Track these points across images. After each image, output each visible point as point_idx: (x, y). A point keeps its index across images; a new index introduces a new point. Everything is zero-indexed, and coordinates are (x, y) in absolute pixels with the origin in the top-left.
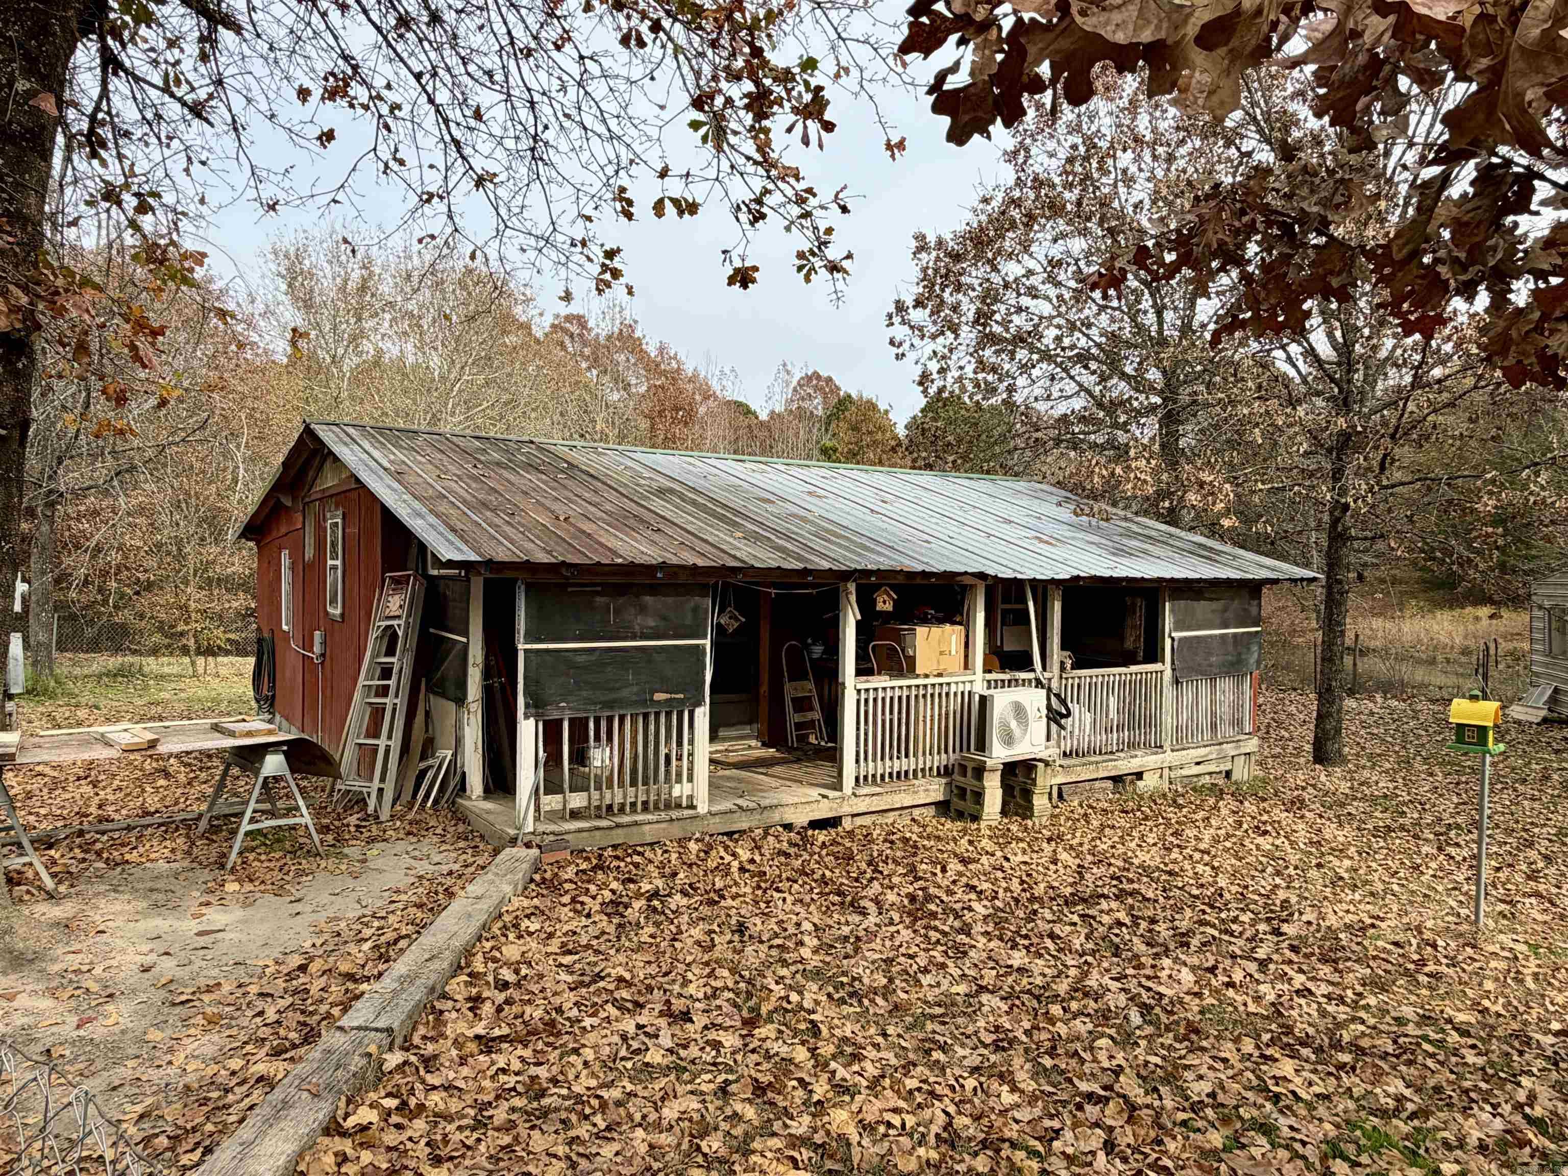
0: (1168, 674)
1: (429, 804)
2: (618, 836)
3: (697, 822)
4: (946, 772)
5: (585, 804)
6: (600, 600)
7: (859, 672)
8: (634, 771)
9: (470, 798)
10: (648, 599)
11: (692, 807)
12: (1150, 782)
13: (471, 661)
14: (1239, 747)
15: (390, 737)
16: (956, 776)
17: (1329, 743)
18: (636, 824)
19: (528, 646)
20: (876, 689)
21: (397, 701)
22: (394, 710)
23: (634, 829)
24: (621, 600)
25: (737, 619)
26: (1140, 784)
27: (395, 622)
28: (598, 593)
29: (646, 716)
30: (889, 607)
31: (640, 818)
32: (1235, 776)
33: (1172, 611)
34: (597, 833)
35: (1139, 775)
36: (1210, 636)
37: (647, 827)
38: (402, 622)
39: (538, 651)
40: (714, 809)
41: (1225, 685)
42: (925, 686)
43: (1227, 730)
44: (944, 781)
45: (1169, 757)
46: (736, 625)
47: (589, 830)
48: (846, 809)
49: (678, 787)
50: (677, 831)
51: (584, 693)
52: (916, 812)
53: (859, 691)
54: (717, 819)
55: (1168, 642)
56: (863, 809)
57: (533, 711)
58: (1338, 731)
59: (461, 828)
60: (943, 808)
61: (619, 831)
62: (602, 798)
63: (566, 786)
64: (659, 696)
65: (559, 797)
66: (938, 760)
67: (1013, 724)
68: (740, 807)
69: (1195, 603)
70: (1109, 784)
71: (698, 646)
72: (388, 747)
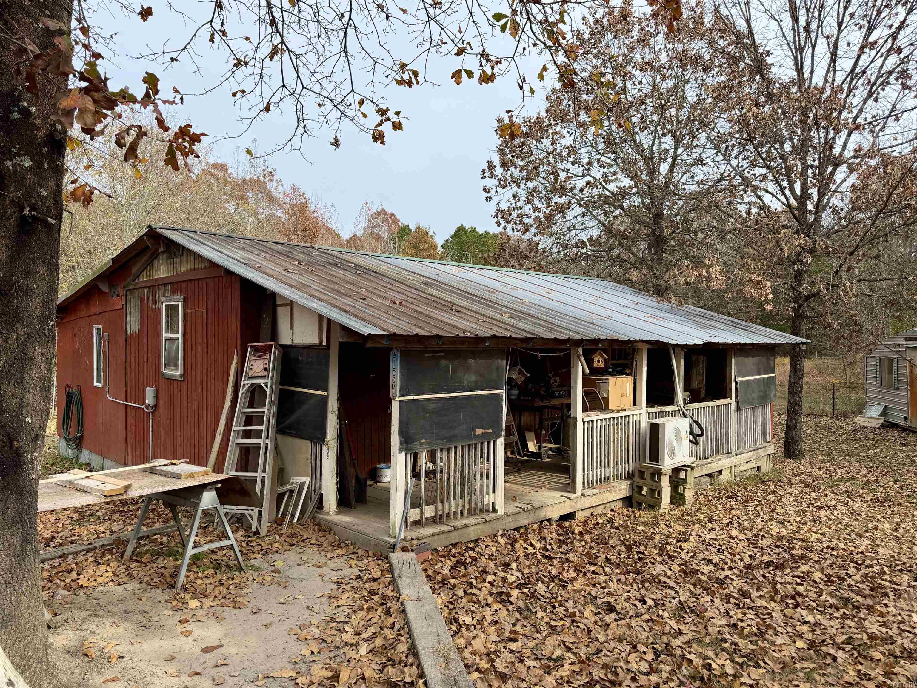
0: (734, 405)
1: (295, 520)
2: (454, 537)
3: (500, 522)
4: (630, 476)
5: (433, 514)
6: (443, 362)
7: (585, 410)
8: (463, 488)
9: (328, 513)
10: (471, 361)
11: (495, 511)
12: (725, 476)
13: (330, 409)
14: (765, 451)
15: (264, 470)
16: (636, 479)
17: (795, 445)
18: (466, 526)
19: (402, 398)
20: (592, 421)
21: (267, 442)
22: (266, 448)
23: (464, 531)
24: (456, 362)
25: (524, 375)
26: (721, 477)
27: (261, 381)
28: (442, 357)
29: (469, 446)
30: (602, 365)
31: (466, 521)
32: (763, 470)
33: (735, 364)
34: (443, 536)
35: (720, 472)
36: (753, 380)
37: (471, 529)
38: (269, 381)
39: (408, 401)
40: (509, 511)
41: (759, 410)
42: (617, 418)
43: (760, 441)
44: (629, 482)
45: (735, 460)
46: (523, 379)
47: (438, 534)
48: (580, 506)
49: (487, 496)
50: (487, 529)
51: (435, 431)
52: (613, 505)
53: (584, 423)
54: (510, 519)
55: (734, 384)
56: (588, 505)
57: (404, 446)
58: (800, 437)
59: (330, 537)
60: (628, 501)
61: (455, 533)
62: (443, 509)
63: (423, 501)
64: (479, 432)
65: (417, 510)
66: (624, 469)
67: (675, 443)
68: (523, 509)
69: (746, 359)
70: (708, 479)
71: (498, 394)
72: (264, 477)
